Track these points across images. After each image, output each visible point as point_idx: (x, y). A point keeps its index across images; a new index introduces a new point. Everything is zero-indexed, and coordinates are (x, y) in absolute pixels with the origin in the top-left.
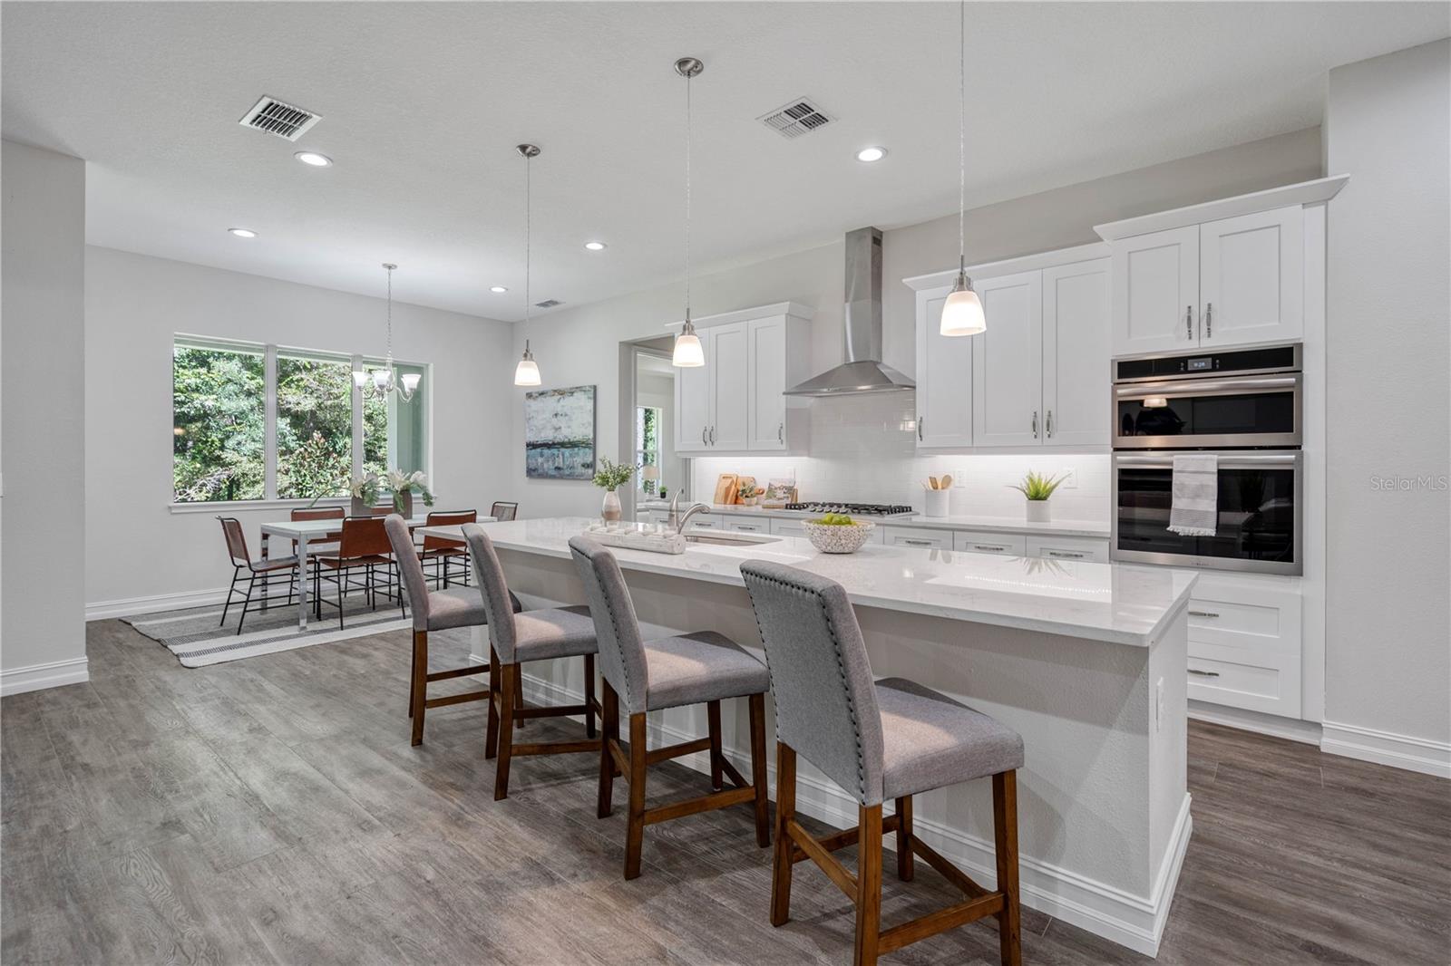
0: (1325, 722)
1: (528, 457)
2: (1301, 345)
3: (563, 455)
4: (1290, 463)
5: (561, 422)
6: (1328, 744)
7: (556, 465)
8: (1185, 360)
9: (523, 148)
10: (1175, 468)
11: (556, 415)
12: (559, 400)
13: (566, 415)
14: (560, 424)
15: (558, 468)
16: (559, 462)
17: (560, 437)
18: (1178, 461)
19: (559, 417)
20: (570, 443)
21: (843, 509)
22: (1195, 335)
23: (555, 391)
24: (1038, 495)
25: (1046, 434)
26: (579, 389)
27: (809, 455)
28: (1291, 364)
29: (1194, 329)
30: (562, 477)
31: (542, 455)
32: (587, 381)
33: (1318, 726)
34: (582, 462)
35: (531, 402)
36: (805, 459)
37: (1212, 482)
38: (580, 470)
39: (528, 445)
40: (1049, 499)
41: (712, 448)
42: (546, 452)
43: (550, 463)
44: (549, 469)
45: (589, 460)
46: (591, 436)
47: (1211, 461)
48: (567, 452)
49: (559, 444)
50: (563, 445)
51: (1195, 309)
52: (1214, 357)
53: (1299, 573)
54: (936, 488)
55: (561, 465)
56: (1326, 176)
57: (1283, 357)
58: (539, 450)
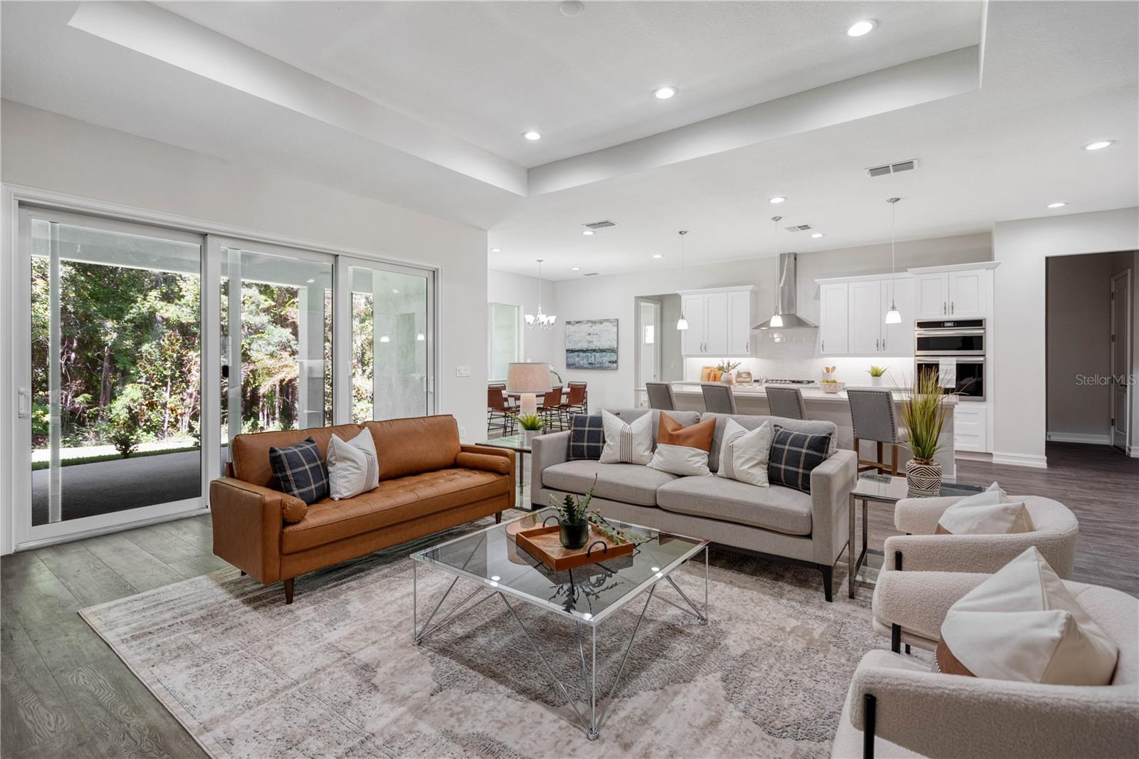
0: (993, 453)
1: (567, 357)
2: (985, 319)
3: (595, 356)
4: (982, 361)
5: (594, 339)
6: (995, 460)
7: (590, 362)
8: (943, 322)
9: (680, 233)
10: (940, 363)
11: (589, 334)
12: (591, 326)
13: (597, 334)
14: (592, 339)
15: (590, 364)
16: (592, 360)
17: (592, 346)
18: (941, 361)
19: (591, 336)
20: (599, 349)
21: (788, 382)
22: (947, 313)
23: (589, 321)
24: (876, 374)
25: (882, 348)
26: (607, 320)
27: (757, 357)
28: (982, 326)
29: (947, 311)
30: (594, 368)
31: (578, 356)
32: (612, 317)
33: (991, 454)
34: (609, 360)
35: (570, 326)
36: (754, 358)
37: (954, 368)
38: (608, 364)
39: (567, 351)
40: (882, 376)
41: (705, 354)
42: (581, 354)
43: (585, 360)
44: (584, 364)
45: (614, 359)
46: (616, 346)
47: (954, 361)
48: (598, 355)
49: (591, 350)
50: (594, 351)
51: (947, 304)
52: (954, 322)
53: (985, 400)
54: (828, 372)
55: (593, 362)
56: (993, 260)
57: (978, 323)
58: (576, 353)
